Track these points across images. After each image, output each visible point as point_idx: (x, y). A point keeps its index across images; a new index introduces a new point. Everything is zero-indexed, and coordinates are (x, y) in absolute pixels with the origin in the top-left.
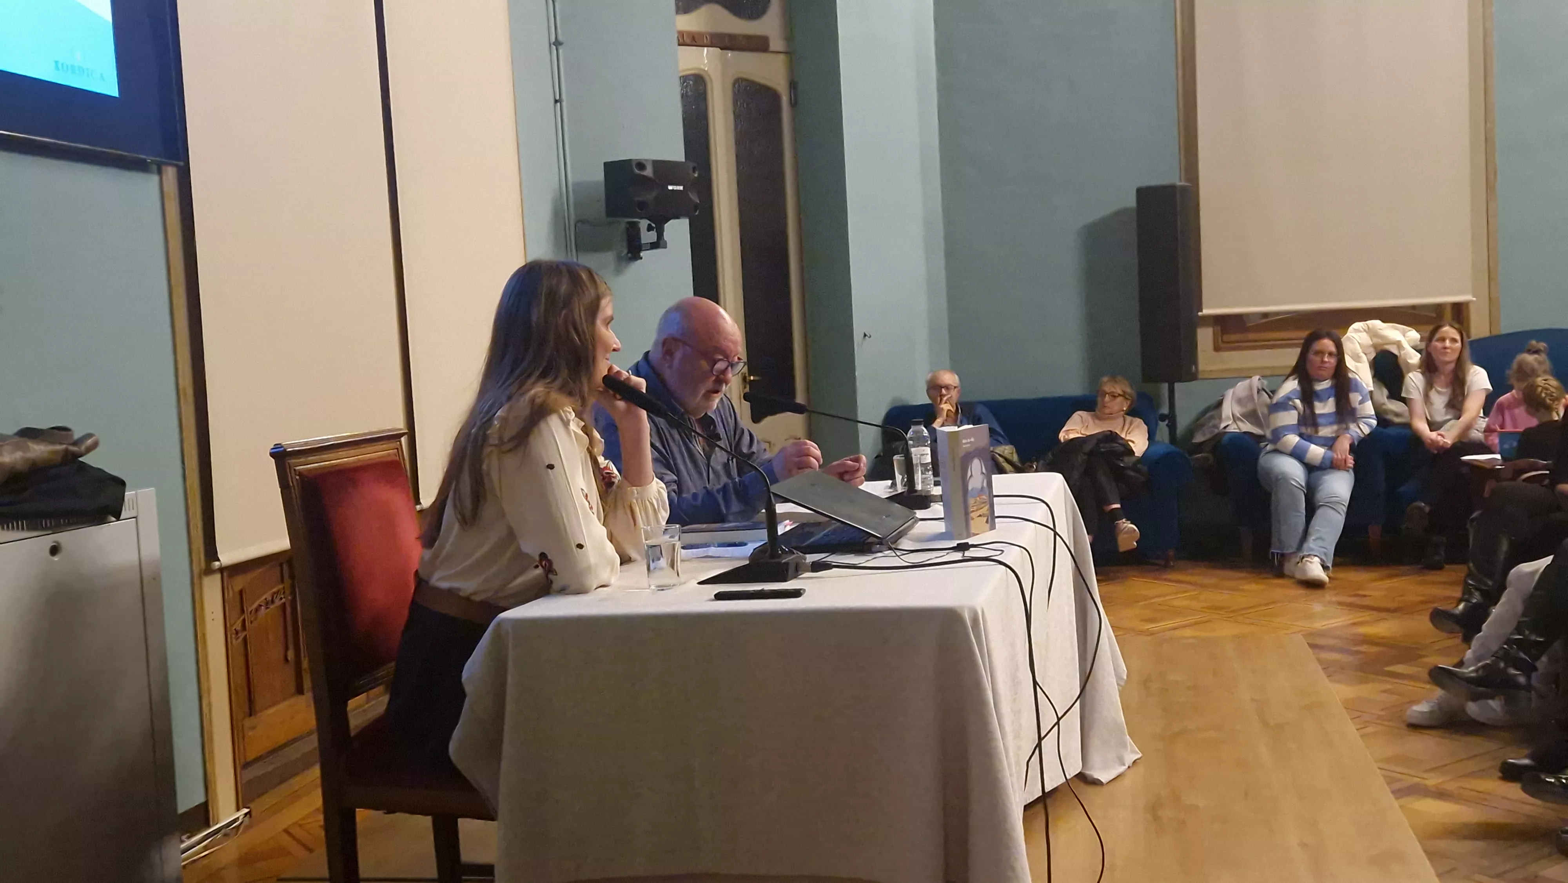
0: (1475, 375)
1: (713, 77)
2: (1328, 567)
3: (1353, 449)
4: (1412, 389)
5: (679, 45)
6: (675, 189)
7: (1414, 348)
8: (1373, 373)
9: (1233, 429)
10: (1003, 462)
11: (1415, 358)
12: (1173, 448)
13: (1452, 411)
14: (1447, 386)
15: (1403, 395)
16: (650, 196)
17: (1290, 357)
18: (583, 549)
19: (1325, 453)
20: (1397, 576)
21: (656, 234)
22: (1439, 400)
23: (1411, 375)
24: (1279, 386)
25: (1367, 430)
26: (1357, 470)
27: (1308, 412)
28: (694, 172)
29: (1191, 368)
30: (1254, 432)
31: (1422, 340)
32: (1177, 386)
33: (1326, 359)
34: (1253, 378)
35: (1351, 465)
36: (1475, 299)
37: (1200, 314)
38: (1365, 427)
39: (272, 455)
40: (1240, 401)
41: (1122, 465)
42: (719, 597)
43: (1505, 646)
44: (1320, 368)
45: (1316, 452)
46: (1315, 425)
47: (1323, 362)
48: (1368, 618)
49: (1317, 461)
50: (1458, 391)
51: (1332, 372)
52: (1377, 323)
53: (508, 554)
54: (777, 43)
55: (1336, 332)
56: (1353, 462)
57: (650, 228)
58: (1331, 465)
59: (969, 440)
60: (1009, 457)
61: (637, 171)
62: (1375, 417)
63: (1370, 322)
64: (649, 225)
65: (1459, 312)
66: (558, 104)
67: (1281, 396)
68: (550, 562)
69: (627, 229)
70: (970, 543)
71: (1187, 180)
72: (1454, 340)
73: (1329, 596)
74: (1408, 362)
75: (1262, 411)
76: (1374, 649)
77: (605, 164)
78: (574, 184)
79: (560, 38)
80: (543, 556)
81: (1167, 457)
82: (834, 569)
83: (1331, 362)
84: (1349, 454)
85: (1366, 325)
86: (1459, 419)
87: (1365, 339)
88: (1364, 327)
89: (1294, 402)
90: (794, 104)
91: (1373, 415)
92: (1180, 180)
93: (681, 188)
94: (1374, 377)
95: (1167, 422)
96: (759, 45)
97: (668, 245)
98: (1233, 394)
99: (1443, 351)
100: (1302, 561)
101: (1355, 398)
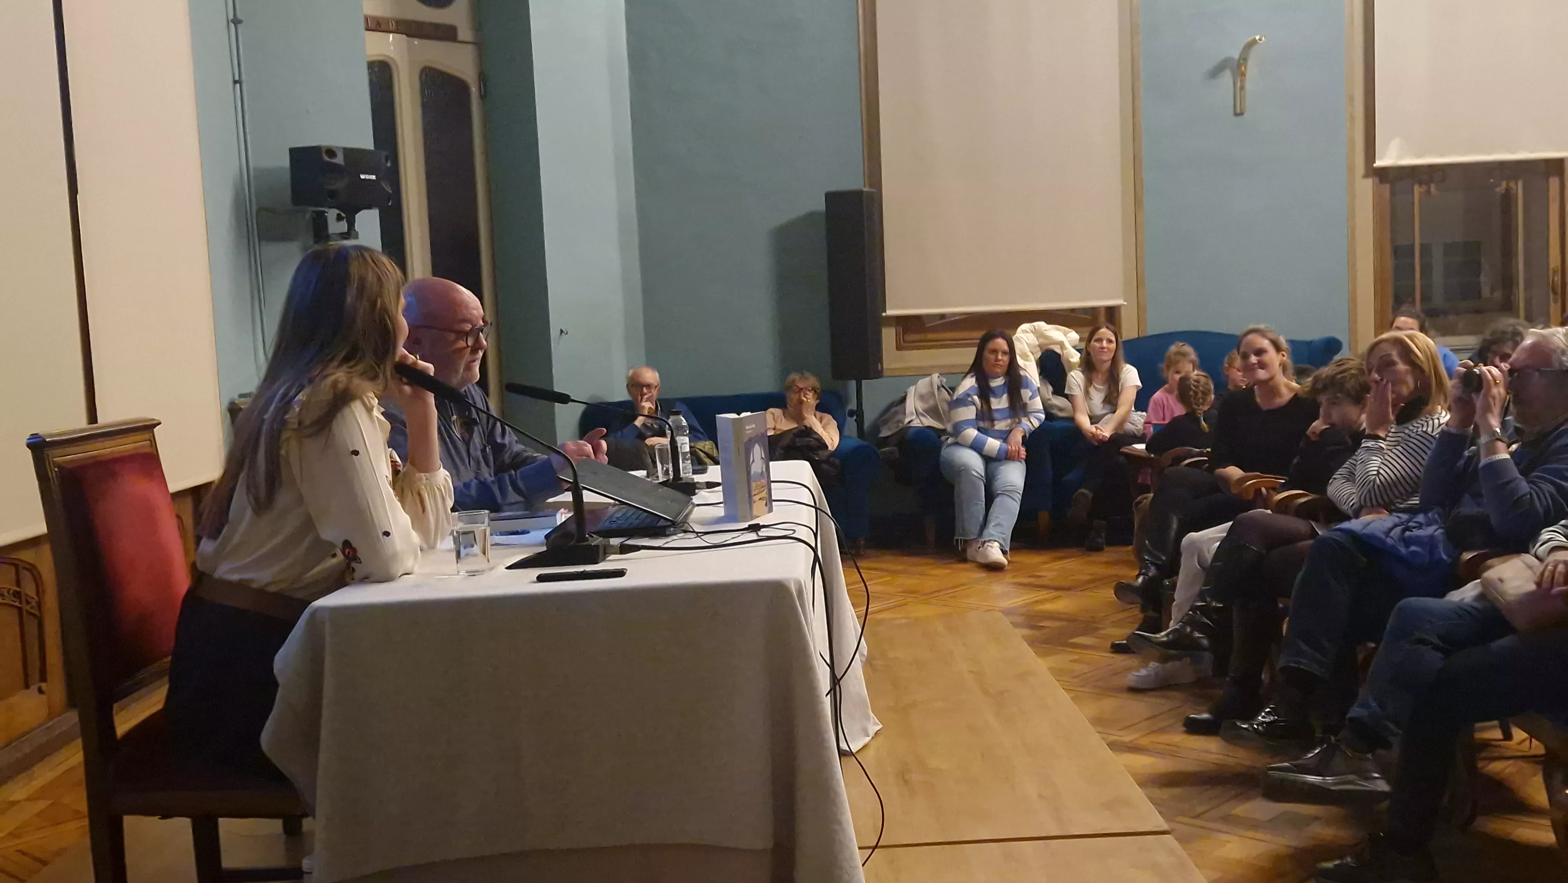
0: (1128, 373)
1: (400, 64)
2: (1007, 551)
3: (1025, 442)
4: (1074, 386)
5: (367, 30)
6: (367, 178)
7: (1074, 347)
8: (1039, 372)
9: (916, 423)
10: (705, 457)
11: (1075, 357)
12: (861, 442)
13: (1108, 407)
14: (1104, 384)
15: (1066, 392)
16: (339, 185)
17: (968, 356)
18: (390, 536)
19: (1001, 445)
20: (1068, 557)
21: (346, 225)
22: (1098, 397)
23: (1072, 373)
24: (959, 384)
25: (1036, 424)
26: (1027, 461)
27: (985, 407)
28: (387, 161)
29: (877, 366)
30: (936, 426)
31: (1081, 340)
32: (864, 382)
33: (1000, 357)
34: (933, 375)
35: (1024, 457)
36: (1125, 303)
37: (884, 314)
38: (1035, 421)
39: (29, 446)
40: (922, 398)
41: (817, 459)
42: (541, 579)
43: (1191, 613)
44: (995, 366)
45: (993, 444)
46: (992, 420)
47: (997, 360)
48: (1046, 596)
49: (994, 453)
50: (1113, 388)
51: (1005, 369)
52: (1041, 325)
53: (306, 543)
54: (465, 33)
55: (1008, 332)
56: (1025, 453)
57: (339, 218)
58: (1006, 457)
59: (751, 427)
60: (710, 452)
61: (326, 158)
62: (1043, 411)
63: (1036, 324)
64: (339, 215)
65: (1112, 314)
66: (238, 85)
67: (961, 393)
68: (354, 550)
69: (314, 219)
70: (761, 524)
71: (871, 186)
72: (1110, 341)
73: (1008, 578)
74: (1070, 361)
75: (943, 407)
76: (1057, 624)
77: (289, 149)
78: (255, 169)
79: (240, 16)
80: (347, 544)
81: (856, 451)
82: (642, 551)
83: (1004, 359)
84: (1022, 446)
85: (1033, 327)
86: (1114, 412)
87: (1032, 339)
88: (1031, 328)
89: (973, 399)
90: (483, 97)
91: (1041, 410)
92: (865, 186)
93: (373, 177)
94: (1040, 374)
95: (855, 417)
96: (447, 33)
97: (360, 235)
98: (915, 390)
99: (1100, 350)
100: (983, 546)
101: (1026, 394)
